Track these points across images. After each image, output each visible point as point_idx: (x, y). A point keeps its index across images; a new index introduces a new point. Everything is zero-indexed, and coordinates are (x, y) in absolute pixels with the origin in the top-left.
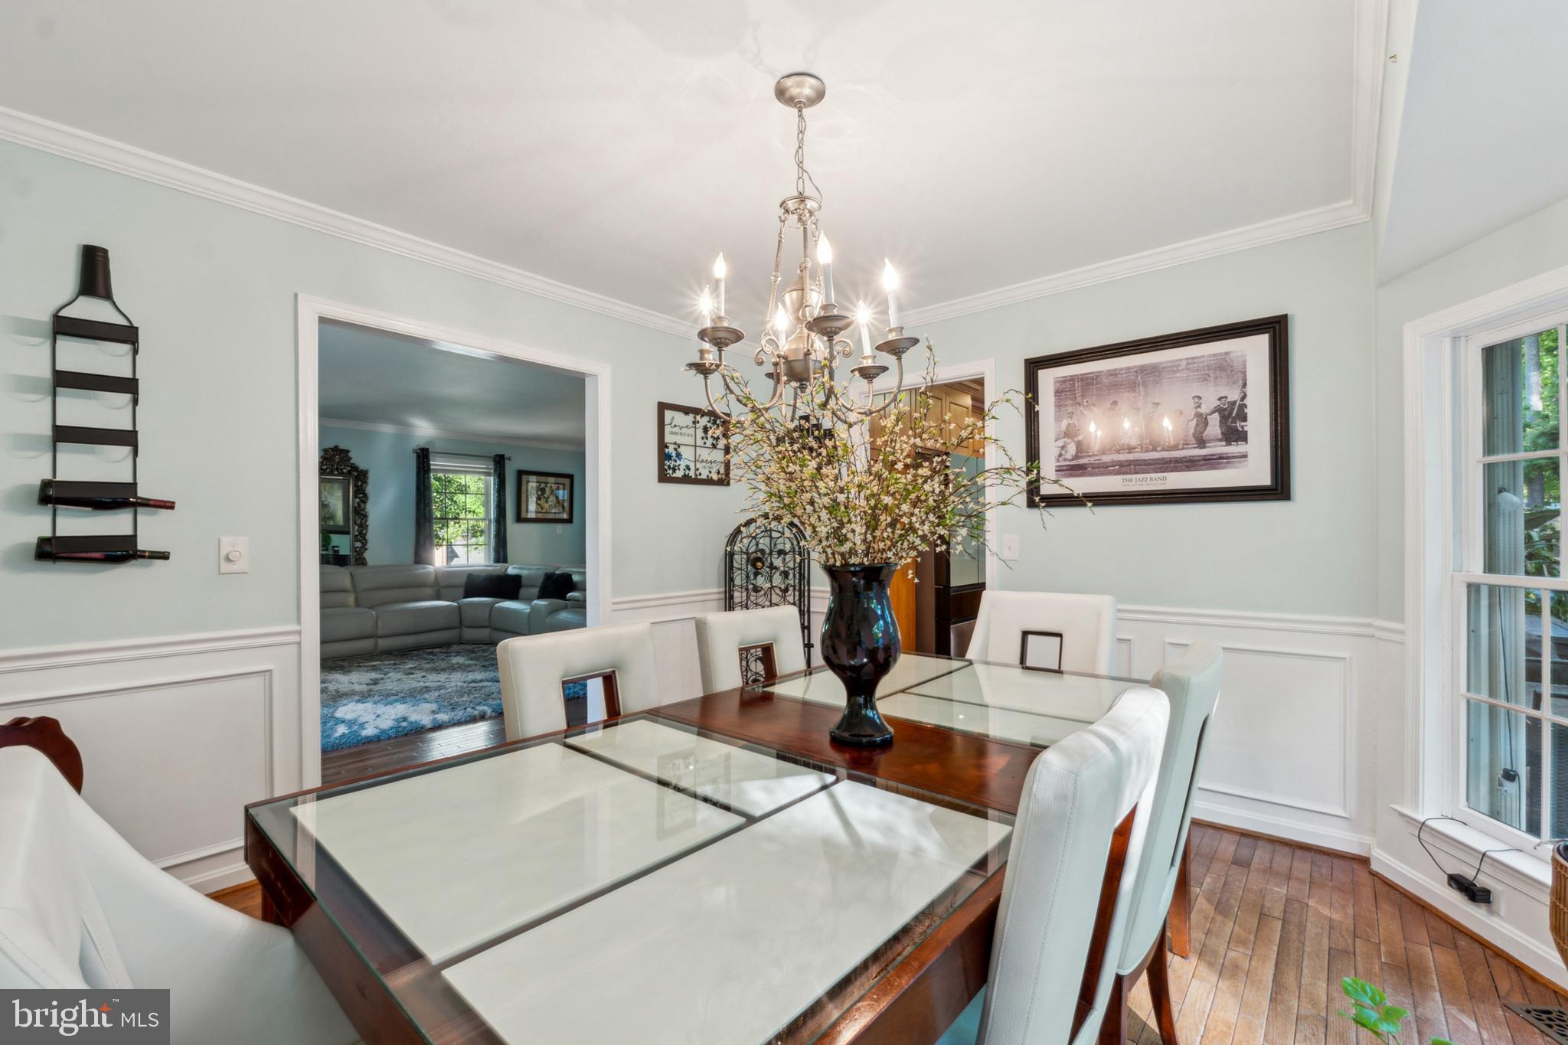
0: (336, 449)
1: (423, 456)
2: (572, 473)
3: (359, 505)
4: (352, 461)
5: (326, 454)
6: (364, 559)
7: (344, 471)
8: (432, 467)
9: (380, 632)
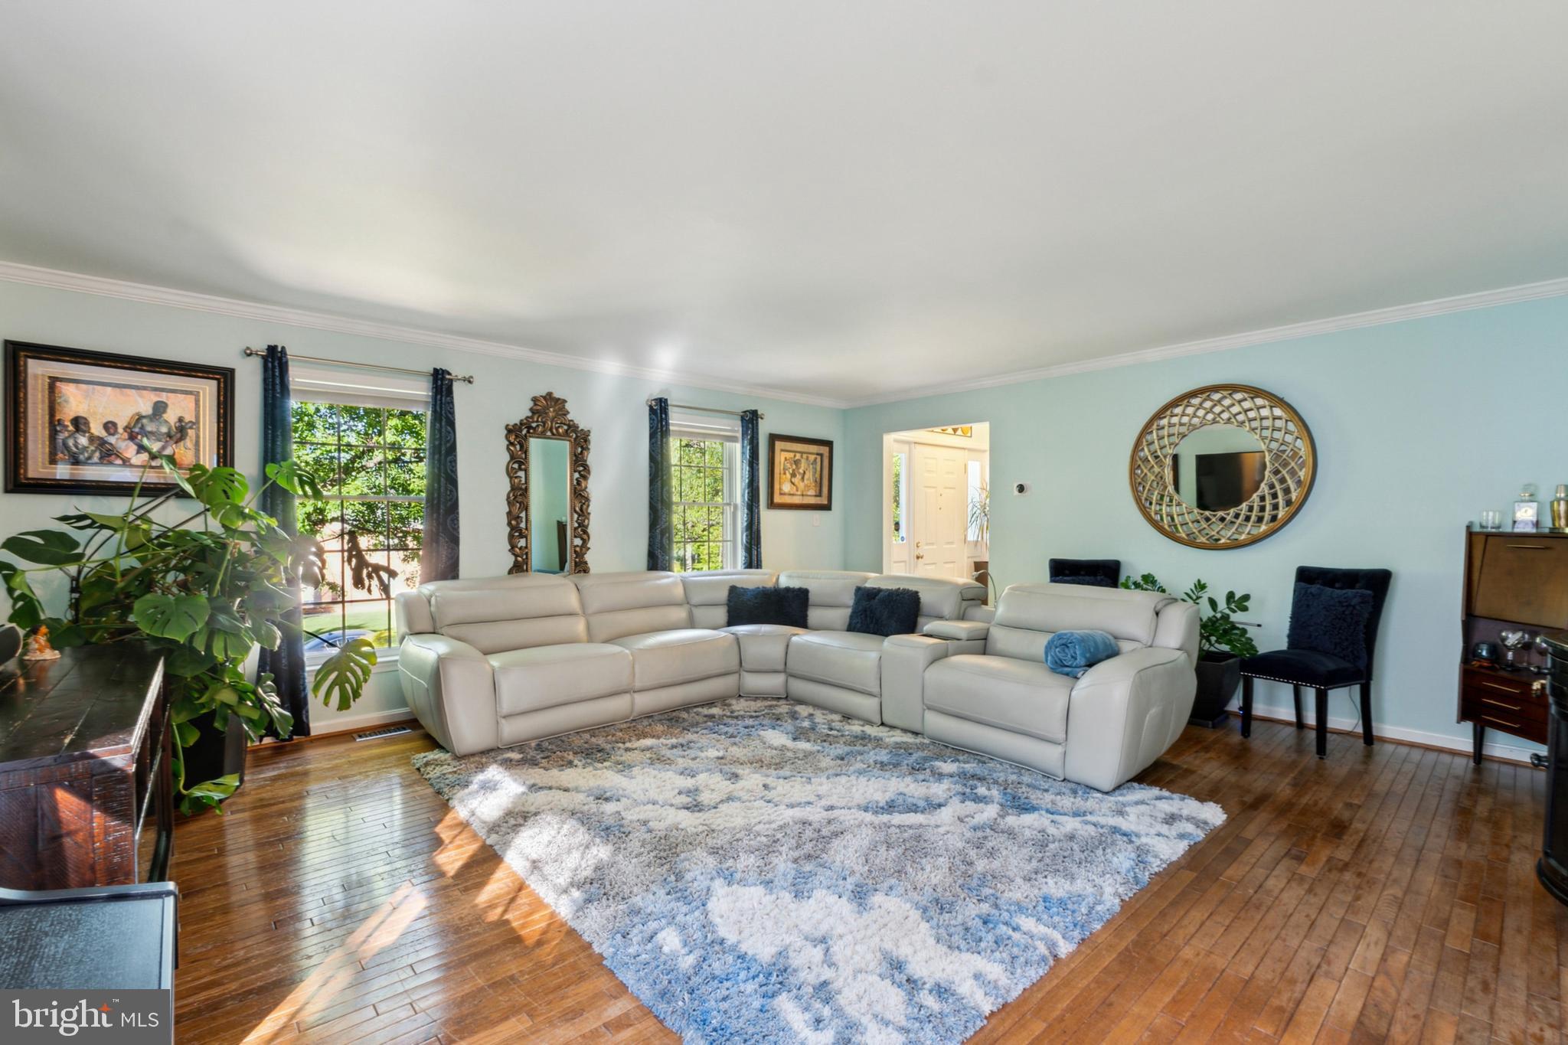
0: (549, 397)
1: (659, 411)
2: (831, 439)
3: (579, 483)
4: (570, 417)
5: (535, 405)
6: (586, 563)
7: (560, 430)
8: (671, 428)
9: (638, 685)
